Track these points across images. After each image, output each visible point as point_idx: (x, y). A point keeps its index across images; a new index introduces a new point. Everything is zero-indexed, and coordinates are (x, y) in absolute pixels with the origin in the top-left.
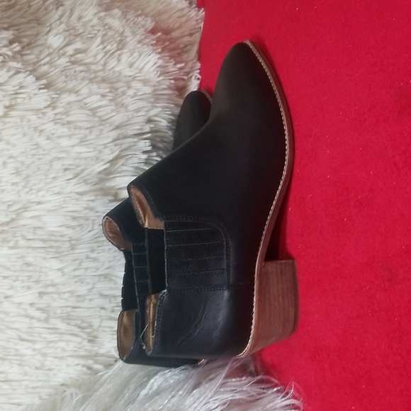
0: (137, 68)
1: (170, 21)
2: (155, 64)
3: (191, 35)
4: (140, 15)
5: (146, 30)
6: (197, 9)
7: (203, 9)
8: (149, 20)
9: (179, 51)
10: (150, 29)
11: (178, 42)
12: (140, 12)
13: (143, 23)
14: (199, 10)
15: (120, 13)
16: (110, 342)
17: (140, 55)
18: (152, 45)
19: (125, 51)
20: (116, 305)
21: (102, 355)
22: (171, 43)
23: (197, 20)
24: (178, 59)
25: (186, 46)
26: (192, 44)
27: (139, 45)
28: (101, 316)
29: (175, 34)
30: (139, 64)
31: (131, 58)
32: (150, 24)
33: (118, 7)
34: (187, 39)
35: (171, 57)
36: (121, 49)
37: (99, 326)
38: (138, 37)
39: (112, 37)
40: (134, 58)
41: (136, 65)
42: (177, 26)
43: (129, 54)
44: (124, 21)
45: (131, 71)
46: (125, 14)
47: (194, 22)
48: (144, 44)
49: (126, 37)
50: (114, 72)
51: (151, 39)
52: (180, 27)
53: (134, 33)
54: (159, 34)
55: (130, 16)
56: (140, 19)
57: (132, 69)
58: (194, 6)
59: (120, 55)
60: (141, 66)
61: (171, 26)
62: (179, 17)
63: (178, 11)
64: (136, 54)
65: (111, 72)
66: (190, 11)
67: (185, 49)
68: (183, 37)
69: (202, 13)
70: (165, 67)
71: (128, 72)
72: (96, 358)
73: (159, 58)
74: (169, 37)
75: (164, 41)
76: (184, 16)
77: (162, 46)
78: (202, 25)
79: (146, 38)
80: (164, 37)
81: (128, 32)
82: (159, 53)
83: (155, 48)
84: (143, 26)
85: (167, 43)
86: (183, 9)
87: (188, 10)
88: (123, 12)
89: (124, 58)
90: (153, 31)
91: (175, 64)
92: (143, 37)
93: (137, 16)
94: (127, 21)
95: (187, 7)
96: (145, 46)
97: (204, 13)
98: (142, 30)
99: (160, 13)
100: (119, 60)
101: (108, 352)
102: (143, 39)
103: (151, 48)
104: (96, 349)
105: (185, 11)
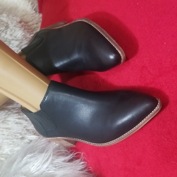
0: (14, 36)
1: (28, 18)
2: (21, 34)
3: (37, 24)
4: (15, 16)
5: (17, 22)
6: (39, 14)
7: (41, 14)
8: (18, 18)
9: (32, 30)
10: (19, 21)
11: (32, 27)
12: (14, 15)
13: (16, 19)
14: (40, 14)
15: (6, 15)
16: (7, 148)
17: (15, 31)
18: (20, 27)
19: (8, 30)
20: (9, 132)
21: (4, 154)
22: (28, 27)
23: (39, 18)
24: (31, 33)
25: (35, 28)
26: (38, 27)
27: (14, 28)
28: (3, 138)
29: (30, 24)
30: (15, 34)
31: (11, 33)
32: (19, 20)
33: (5, 13)
34: (35, 26)
35: (28, 32)
36: (7, 29)
37: (2, 142)
38: (14, 25)
39: (3, 24)
40: (12, 32)
41: (13, 35)
42: (31, 20)
43: (10, 31)
44: (8, 18)
45: (11, 38)
46: (8, 16)
47: (38, 19)
48: (16, 27)
49: (9, 24)
50: (4, 38)
51: (20, 25)
52: (32, 21)
53: (12, 23)
54: (23, 23)
55: (10, 16)
56: (15, 17)
57: (11, 37)
58: (37, 12)
59: (6, 32)
60: (15, 36)
61: (28, 20)
62: (32, 17)
63: (31, 14)
64: (13, 31)
65: (3, 38)
66: (36, 15)
67: (35, 29)
68: (33, 24)
69: (41, 15)
70: (26, 36)
71: (10, 38)
72: (2, 156)
73: (23, 32)
74: (27, 24)
75: (25, 26)
76: (34, 16)
77: (24, 28)
78: (41, 20)
79: (17, 24)
80: (25, 24)
81: (9, 23)
82: (23, 30)
83: (21, 28)
84: (16, 20)
85: (26, 27)
86: (33, 14)
87: (35, 14)
88: (7, 15)
89: (8, 33)
90: (20, 22)
91: (30, 35)
92: (16, 24)
93: (13, 16)
94: (9, 18)
95: (35, 13)
96: (17, 28)
97: (42, 15)
98: (15, 22)
99: (23, 16)
100: (6, 33)
101: (7, 153)
102: (16, 25)
103: (19, 28)
104: (1, 152)
105: (34, 15)
